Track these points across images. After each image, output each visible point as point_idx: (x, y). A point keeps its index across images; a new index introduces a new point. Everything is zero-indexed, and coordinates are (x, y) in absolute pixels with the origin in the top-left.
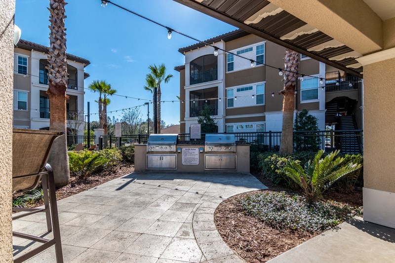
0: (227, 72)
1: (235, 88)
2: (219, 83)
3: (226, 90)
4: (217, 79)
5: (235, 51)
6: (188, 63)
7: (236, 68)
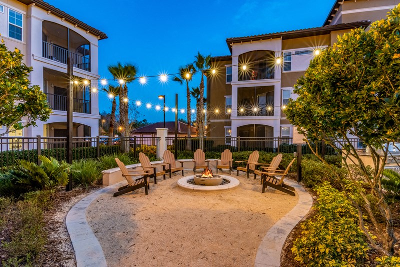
0: (283, 72)
2: (276, 82)
3: (281, 90)
4: (273, 78)
5: (293, 51)
6: (236, 56)
7: (294, 69)
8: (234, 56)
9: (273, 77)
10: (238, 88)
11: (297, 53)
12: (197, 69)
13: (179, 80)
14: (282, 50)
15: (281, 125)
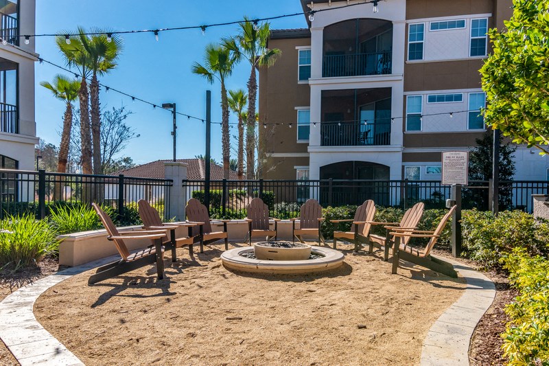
0: (409, 62)
1: (426, 95)
2: (395, 81)
3: (405, 96)
4: (390, 73)
5: (427, 22)
6: (318, 29)
7: (429, 56)
8: (314, 29)
9: (388, 71)
10: (323, 92)
11: (434, 26)
12: (242, 50)
13: (206, 73)
14: (407, 18)
15: (405, 164)
